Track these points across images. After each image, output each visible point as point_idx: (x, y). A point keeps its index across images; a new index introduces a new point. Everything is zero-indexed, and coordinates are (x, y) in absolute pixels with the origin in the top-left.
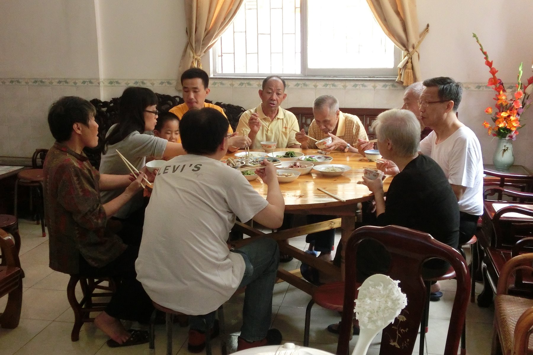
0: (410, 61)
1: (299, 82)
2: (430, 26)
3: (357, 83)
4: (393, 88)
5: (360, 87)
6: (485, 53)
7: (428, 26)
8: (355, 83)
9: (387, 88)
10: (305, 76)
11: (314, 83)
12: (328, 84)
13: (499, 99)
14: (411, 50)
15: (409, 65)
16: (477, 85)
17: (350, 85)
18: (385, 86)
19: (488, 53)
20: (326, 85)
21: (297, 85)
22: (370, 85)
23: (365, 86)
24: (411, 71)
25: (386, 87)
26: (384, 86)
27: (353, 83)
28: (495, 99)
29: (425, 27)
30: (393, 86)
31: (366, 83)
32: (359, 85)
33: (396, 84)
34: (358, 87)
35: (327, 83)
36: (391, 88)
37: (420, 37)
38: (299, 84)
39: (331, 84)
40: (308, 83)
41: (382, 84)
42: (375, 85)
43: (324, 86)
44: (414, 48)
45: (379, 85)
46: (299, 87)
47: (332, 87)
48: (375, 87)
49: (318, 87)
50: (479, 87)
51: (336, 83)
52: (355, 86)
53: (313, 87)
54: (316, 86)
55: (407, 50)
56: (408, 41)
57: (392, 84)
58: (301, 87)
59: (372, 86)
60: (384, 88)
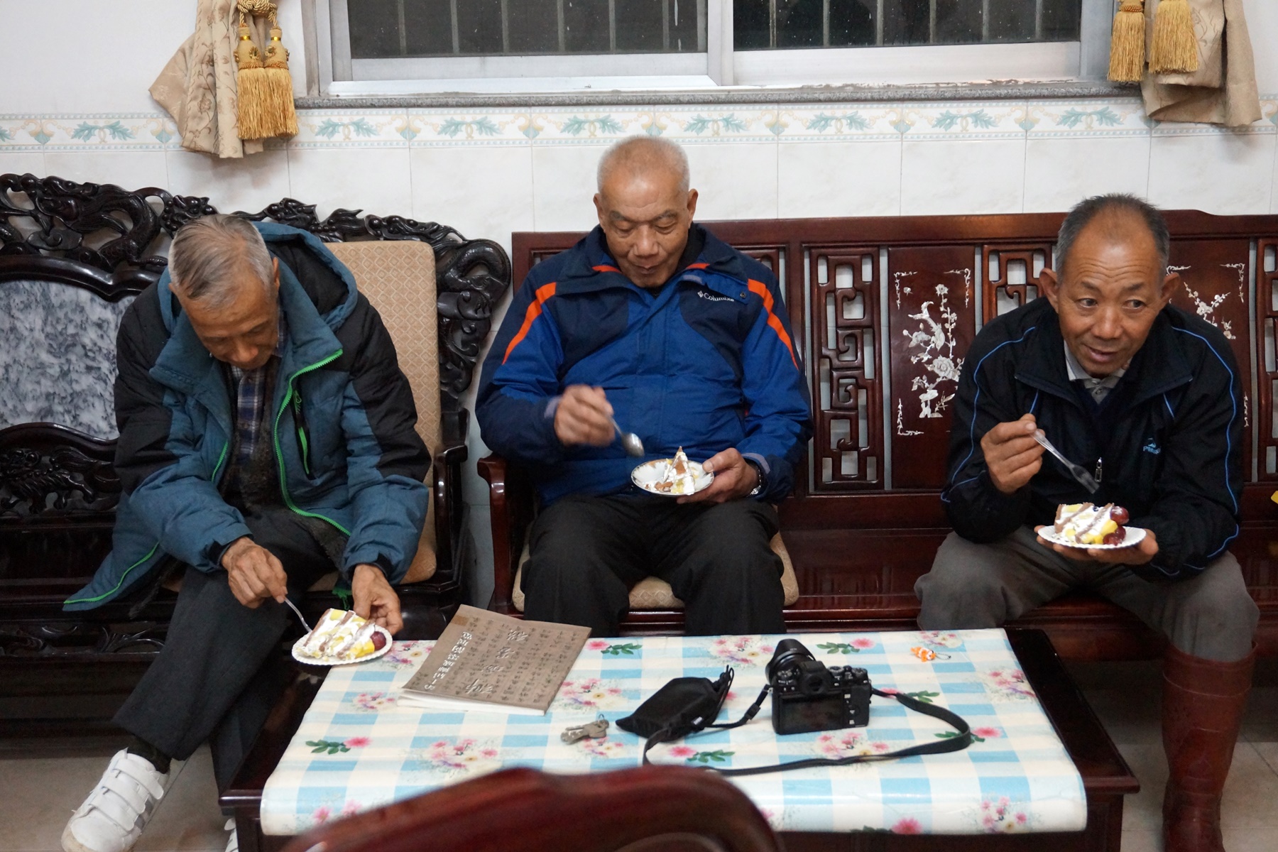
3: (955, 109)
4: (1103, 127)
5: (964, 129)
8: (944, 111)
9: (1080, 126)
11: (769, 116)
12: (832, 118)
17: (922, 119)
18: (1070, 118)
20: (821, 123)
22: (1007, 115)
23: (987, 122)
25: (1074, 122)
26: (1065, 120)
27: (935, 111)
30: (1105, 116)
31: (993, 110)
32: (964, 117)
33: (1117, 109)
34: (957, 127)
35: (828, 114)
36: (1095, 125)
38: (706, 122)
39: (845, 117)
40: (741, 114)
41: (1059, 109)
42: (1027, 115)
43: (814, 123)
45: (1049, 115)
46: (708, 132)
47: (844, 129)
48: (1027, 124)
49: (787, 132)
51: (866, 113)
52: (947, 121)
53: (768, 132)
54: (776, 127)
57: (1099, 108)
58: (717, 133)
59: (1017, 121)
60: (1065, 128)
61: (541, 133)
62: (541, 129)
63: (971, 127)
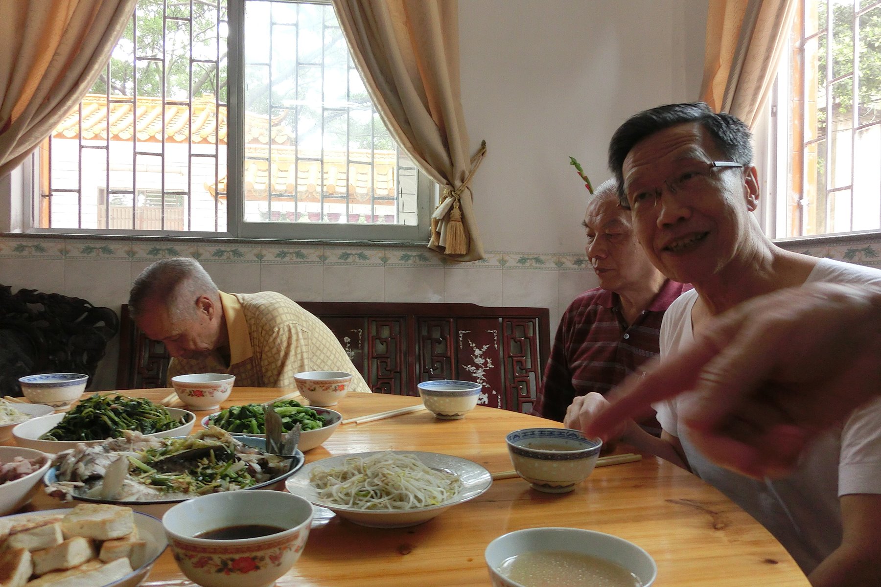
0: (456, 205)
1: (223, 247)
2: (487, 144)
3: (349, 251)
4: (421, 262)
5: (354, 260)
7: (484, 143)
8: (344, 251)
9: (410, 262)
10: (239, 235)
11: (257, 249)
12: (288, 253)
14: (458, 183)
17: (333, 255)
18: (405, 258)
20: (283, 255)
21: (220, 253)
22: (375, 255)
23: (365, 258)
24: (459, 225)
25: (407, 260)
26: (403, 258)
27: (340, 251)
29: (479, 144)
30: (422, 257)
31: (367, 252)
32: (354, 255)
33: (427, 254)
34: (350, 260)
35: (286, 250)
36: (418, 261)
37: (473, 161)
38: (223, 252)
39: (294, 252)
40: (242, 249)
41: (400, 253)
42: (385, 255)
43: (278, 255)
44: (463, 181)
45: (395, 256)
46: (224, 257)
47: (295, 259)
48: (385, 260)
49: (265, 258)
51: (305, 251)
52: (345, 256)
53: (256, 259)
54: (260, 257)
55: (450, 183)
56: (452, 164)
57: (419, 253)
58: (229, 258)
59: (380, 258)
60: (403, 262)
61: (136, 254)
62: (137, 253)
63: (357, 260)
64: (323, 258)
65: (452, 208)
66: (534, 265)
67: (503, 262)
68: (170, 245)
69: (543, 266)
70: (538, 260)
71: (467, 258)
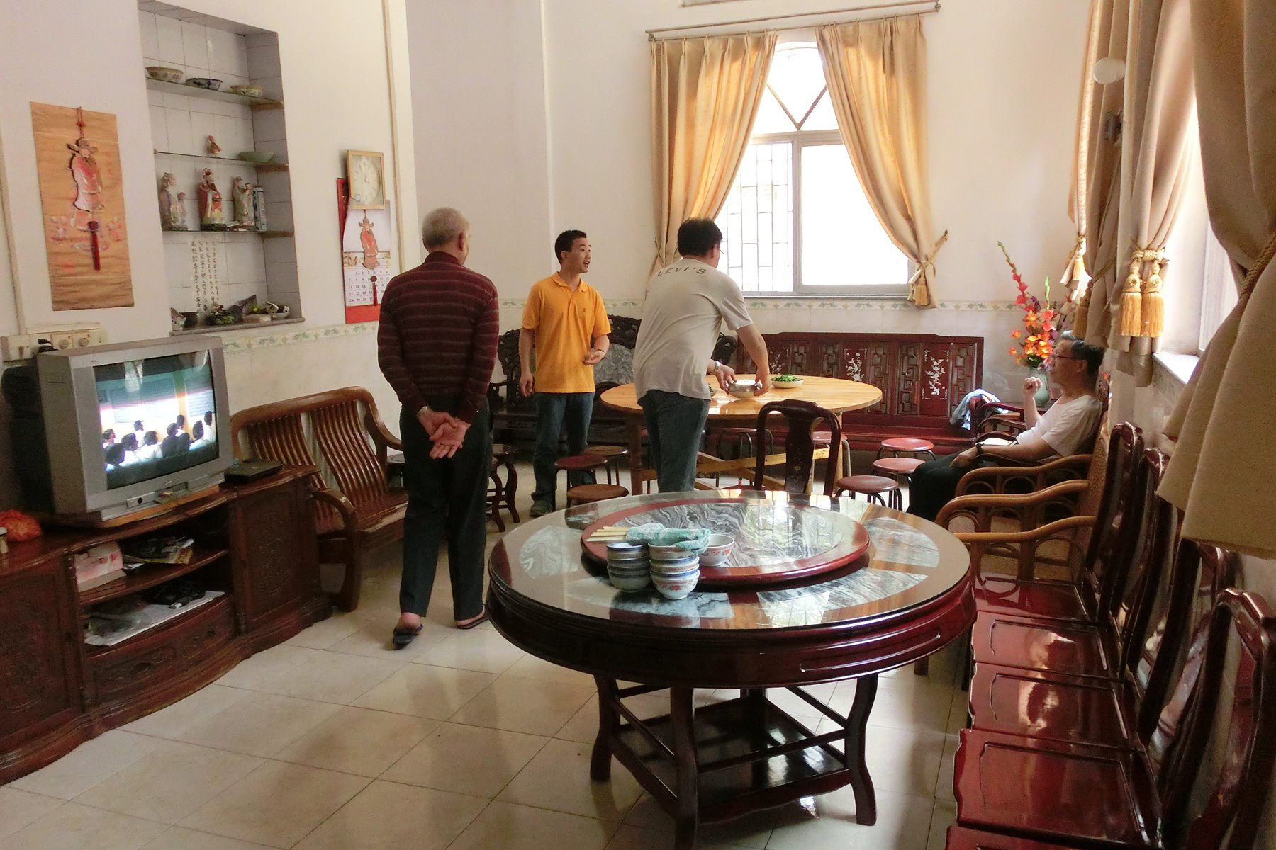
0: (923, 275)
1: (790, 302)
2: (948, 232)
3: (861, 302)
4: (905, 308)
5: (864, 308)
6: (1012, 265)
7: (946, 232)
8: (858, 303)
9: (898, 308)
10: (799, 294)
12: (826, 304)
13: (1027, 321)
14: (923, 261)
15: (922, 279)
16: (1008, 304)
17: (852, 305)
18: (895, 306)
19: (1016, 266)
20: (823, 305)
21: (788, 305)
22: (876, 305)
23: (870, 306)
24: (924, 287)
25: (896, 307)
26: (892, 306)
27: (855, 303)
28: (1023, 320)
29: (943, 234)
30: (904, 305)
31: (871, 303)
32: (864, 305)
33: (909, 304)
34: (861, 308)
35: (825, 302)
36: (903, 308)
37: (936, 246)
38: (790, 304)
39: (829, 304)
40: (800, 302)
41: (892, 303)
42: (883, 304)
43: (820, 305)
44: (927, 259)
45: (888, 305)
47: (829, 307)
48: (882, 307)
50: (1010, 307)
51: (836, 303)
53: (807, 308)
55: (919, 262)
56: (919, 251)
57: (903, 303)
58: (793, 308)
59: (879, 306)
60: (893, 308)
63: (866, 308)
64: (846, 307)
65: (920, 277)
66: (979, 309)
67: (957, 307)
68: (761, 301)
69: (984, 309)
70: (981, 306)
71: (929, 307)
